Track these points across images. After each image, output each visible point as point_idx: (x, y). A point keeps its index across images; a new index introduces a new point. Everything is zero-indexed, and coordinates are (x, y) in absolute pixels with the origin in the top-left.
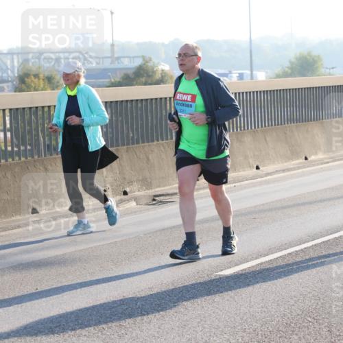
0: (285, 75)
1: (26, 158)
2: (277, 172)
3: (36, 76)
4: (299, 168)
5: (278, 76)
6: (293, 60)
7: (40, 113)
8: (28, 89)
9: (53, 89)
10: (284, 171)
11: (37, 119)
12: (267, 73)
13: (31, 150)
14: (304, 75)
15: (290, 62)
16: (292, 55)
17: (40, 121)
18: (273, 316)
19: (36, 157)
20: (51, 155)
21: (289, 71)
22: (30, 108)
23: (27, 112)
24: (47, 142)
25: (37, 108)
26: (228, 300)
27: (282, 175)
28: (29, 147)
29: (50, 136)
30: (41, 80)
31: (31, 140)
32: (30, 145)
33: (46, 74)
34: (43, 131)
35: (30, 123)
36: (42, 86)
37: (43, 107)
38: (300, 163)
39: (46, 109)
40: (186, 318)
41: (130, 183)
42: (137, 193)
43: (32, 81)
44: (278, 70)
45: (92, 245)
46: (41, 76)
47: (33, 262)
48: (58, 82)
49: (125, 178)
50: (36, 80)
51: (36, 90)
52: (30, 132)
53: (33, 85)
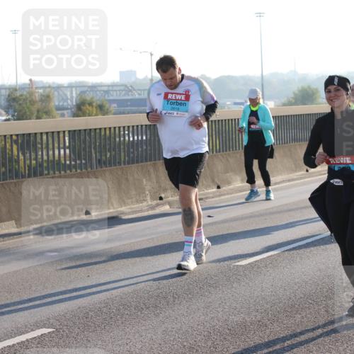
0: (290, 104)
1: (81, 170)
2: (283, 181)
3: (90, 104)
4: (301, 178)
5: (284, 105)
6: (297, 92)
7: (92, 134)
8: (84, 115)
9: (104, 115)
10: (289, 181)
11: (90, 137)
12: (275, 102)
13: (85, 164)
14: (305, 104)
15: (294, 93)
16: (295, 88)
17: (93, 140)
18: (280, 298)
19: (89, 169)
20: (101, 167)
21: (293, 101)
22: (85, 130)
23: (83, 133)
24: (98, 157)
25: (90, 130)
26: (244, 286)
27: (288, 183)
28: (83, 162)
29: (100, 152)
30: (94, 108)
31: (85, 155)
32: (85, 159)
33: (99, 103)
34: (95, 148)
35: (85, 142)
36: (95, 112)
37: (95, 129)
38: (303, 175)
39: (98, 131)
40: (210, 300)
41: (165, 190)
42: (170, 199)
43: (87, 109)
44: (284, 100)
45: (133, 241)
46: (94, 104)
47: (86, 254)
48: (107, 109)
49: (160, 186)
50: (90, 108)
51: (89, 116)
52: (85, 149)
53: (88, 112)
